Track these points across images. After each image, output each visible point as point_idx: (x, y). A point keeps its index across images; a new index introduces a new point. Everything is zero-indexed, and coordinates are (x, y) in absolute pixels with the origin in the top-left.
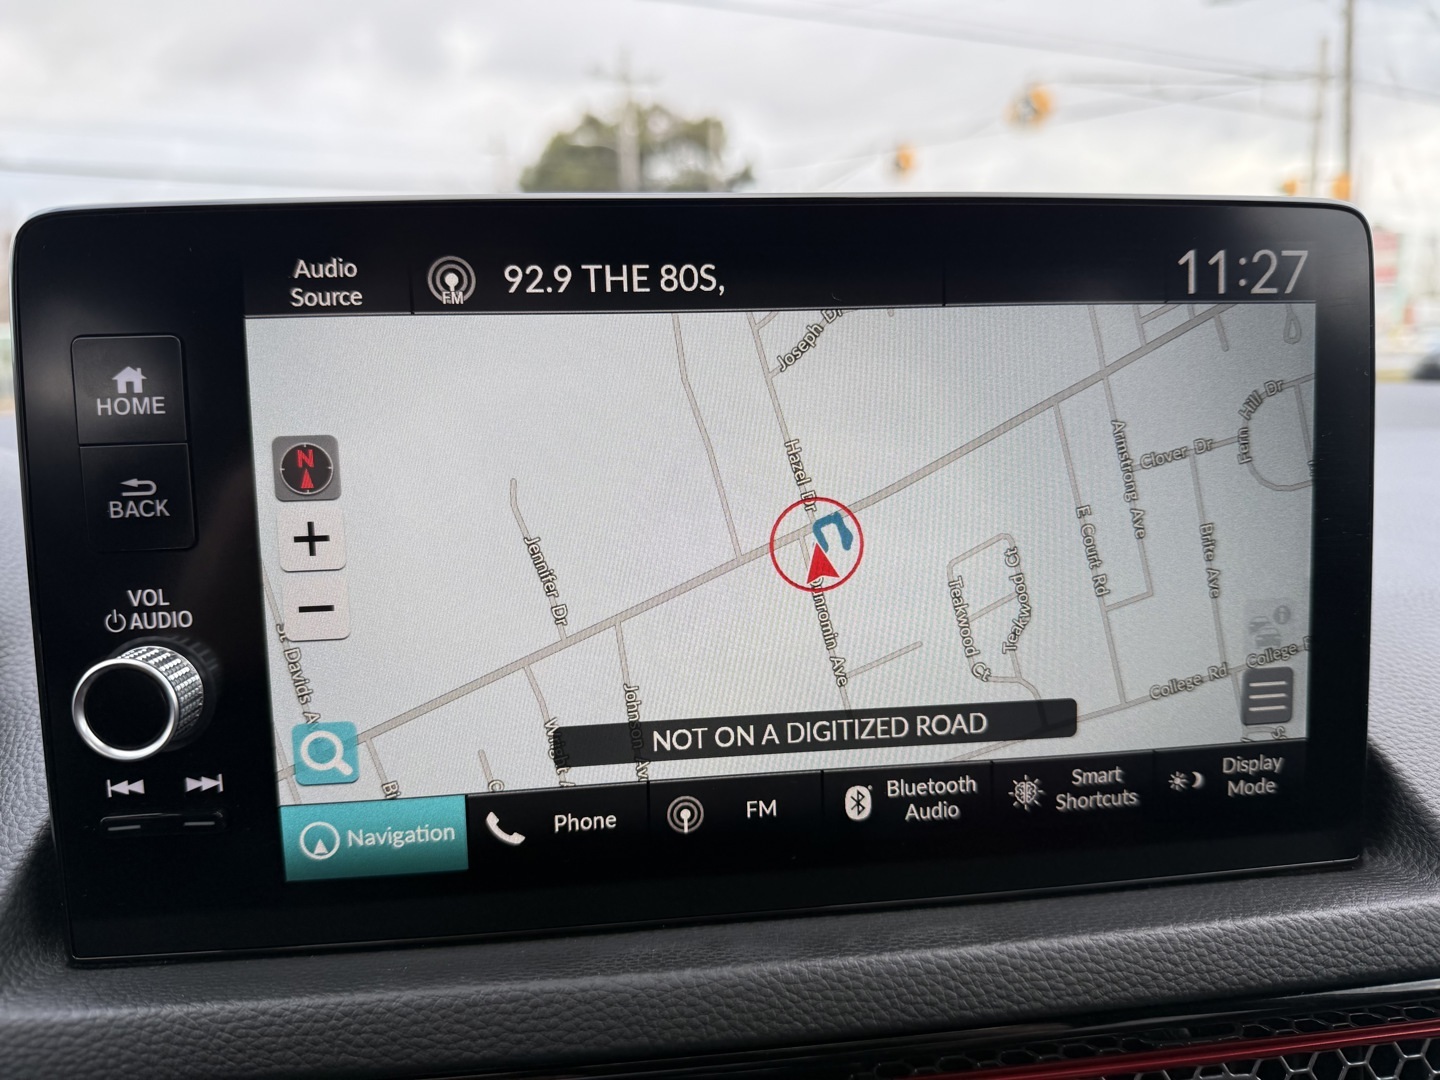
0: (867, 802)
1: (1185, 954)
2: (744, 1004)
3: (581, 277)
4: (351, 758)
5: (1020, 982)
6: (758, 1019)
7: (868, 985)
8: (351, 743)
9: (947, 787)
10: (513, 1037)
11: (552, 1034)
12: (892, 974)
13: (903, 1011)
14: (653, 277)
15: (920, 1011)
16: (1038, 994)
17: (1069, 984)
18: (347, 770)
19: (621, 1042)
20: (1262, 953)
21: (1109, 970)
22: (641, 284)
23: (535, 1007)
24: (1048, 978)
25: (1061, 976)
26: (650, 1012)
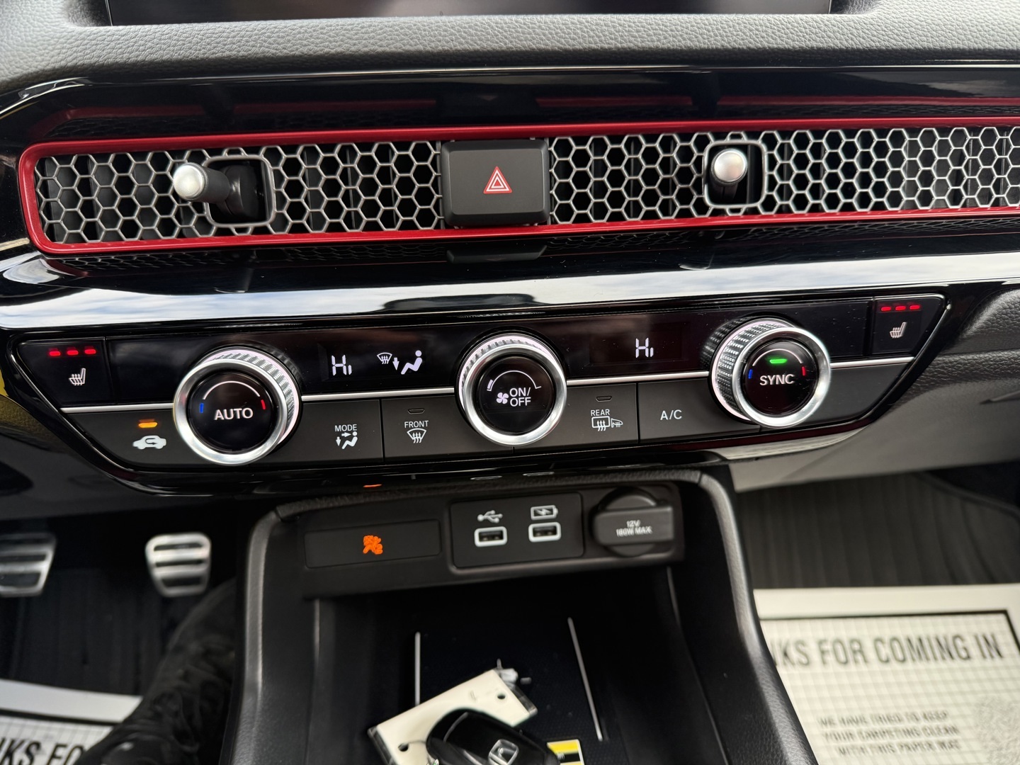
1: (715, 27)
2: (473, 32)
5: (623, 32)
6: (480, 40)
7: (540, 27)
10: (351, 41)
11: (372, 41)
13: (558, 41)
15: (568, 42)
16: (632, 39)
17: (649, 35)
20: (757, 30)
21: (672, 30)
24: (638, 31)
25: (645, 31)
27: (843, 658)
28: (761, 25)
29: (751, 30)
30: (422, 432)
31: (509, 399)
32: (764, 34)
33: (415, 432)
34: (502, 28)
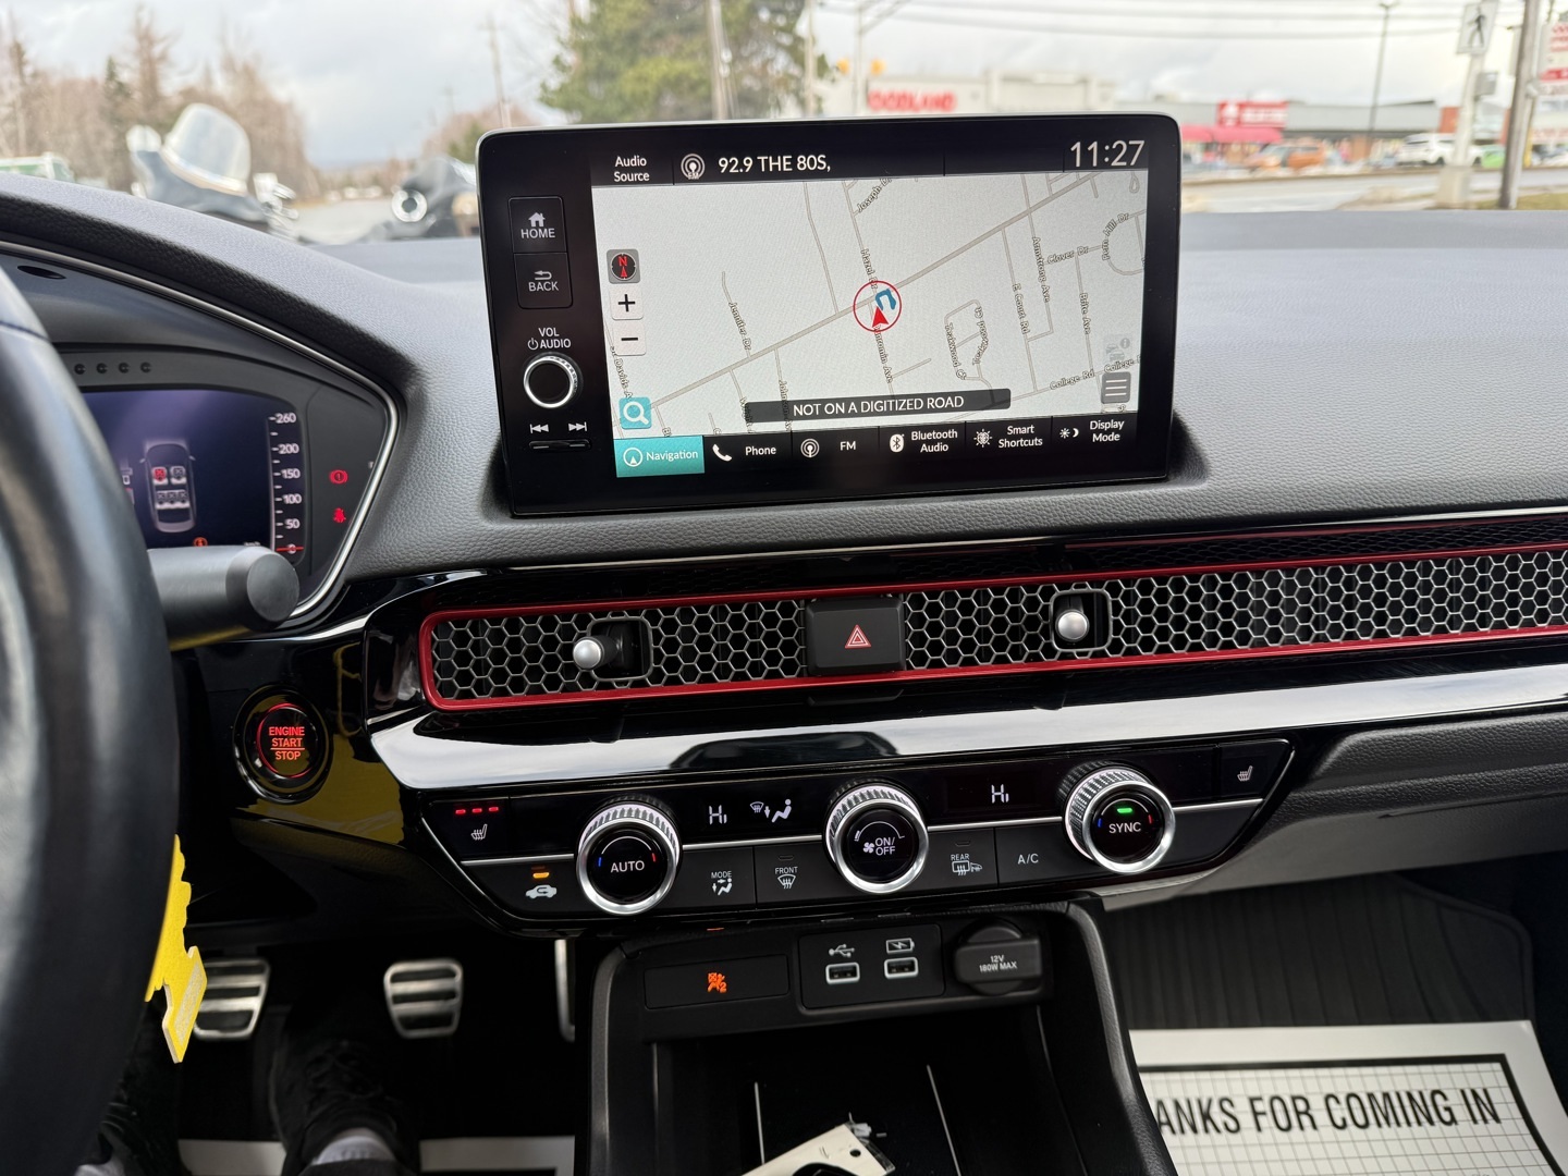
0: (901, 443)
2: (839, 523)
3: (757, 163)
4: (647, 416)
6: (845, 530)
7: (897, 516)
8: (648, 408)
9: (942, 435)
11: (752, 534)
12: (908, 512)
14: (794, 162)
17: (993, 519)
18: (646, 421)
19: (784, 539)
22: (787, 166)
23: (743, 523)
24: (983, 516)
26: (796, 526)
27: (1283, 1124)
28: (1097, 504)
29: (1087, 509)
30: (792, 878)
31: (875, 849)
32: (1099, 512)
33: (785, 878)
34: (864, 519)
